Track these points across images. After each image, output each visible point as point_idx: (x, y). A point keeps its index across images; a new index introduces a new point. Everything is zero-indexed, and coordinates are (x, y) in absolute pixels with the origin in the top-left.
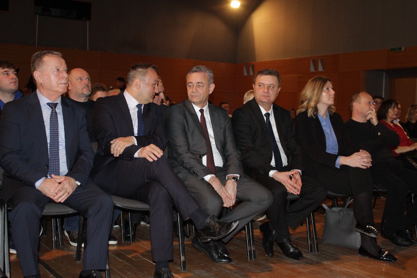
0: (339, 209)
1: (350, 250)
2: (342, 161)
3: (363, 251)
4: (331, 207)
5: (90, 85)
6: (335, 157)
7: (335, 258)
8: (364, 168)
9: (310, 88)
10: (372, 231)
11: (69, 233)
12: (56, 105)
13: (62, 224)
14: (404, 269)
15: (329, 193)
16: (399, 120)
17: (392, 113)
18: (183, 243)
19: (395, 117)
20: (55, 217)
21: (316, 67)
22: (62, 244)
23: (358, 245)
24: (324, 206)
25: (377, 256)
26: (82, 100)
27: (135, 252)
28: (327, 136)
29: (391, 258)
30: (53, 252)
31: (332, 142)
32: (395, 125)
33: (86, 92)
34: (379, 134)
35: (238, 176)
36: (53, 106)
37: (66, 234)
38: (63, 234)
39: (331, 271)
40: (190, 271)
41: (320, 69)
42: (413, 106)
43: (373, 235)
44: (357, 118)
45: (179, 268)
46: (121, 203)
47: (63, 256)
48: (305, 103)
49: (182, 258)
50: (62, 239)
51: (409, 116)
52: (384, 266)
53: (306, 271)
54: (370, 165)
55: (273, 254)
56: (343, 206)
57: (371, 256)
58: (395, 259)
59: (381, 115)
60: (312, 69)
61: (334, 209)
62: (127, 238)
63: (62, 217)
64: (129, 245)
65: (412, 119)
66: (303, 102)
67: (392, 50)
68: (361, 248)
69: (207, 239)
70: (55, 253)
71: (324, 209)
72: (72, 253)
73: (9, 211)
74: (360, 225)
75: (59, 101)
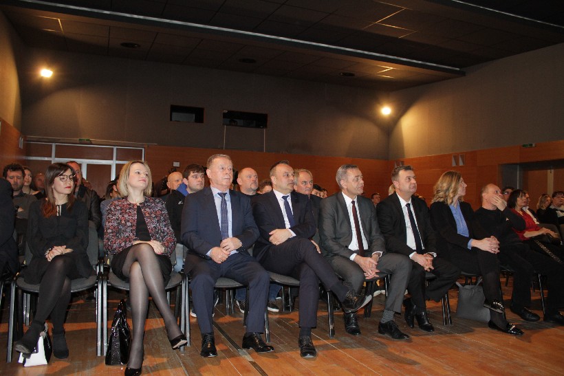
0: (471, 286)
1: (481, 324)
2: (473, 243)
3: (492, 325)
4: (463, 285)
5: (257, 181)
6: (468, 240)
7: (467, 330)
8: (492, 252)
9: (447, 181)
10: (499, 307)
11: (240, 302)
12: (225, 194)
13: (234, 294)
14: (530, 342)
15: (463, 273)
16: (528, 207)
17: (520, 201)
18: (332, 313)
19: (523, 204)
20: (229, 289)
21: (457, 163)
22: (235, 312)
23: (488, 319)
24: (458, 283)
25: (505, 329)
26: (251, 194)
27: (293, 320)
28: (457, 223)
29: (518, 331)
30: (226, 317)
31: (462, 227)
32: (524, 213)
33: (254, 187)
34: (507, 219)
35: (381, 252)
36: (222, 195)
37: (238, 303)
38: (235, 302)
39: (461, 341)
40: (337, 338)
41: (461, 164)
42: (544, 195)
43: (499, 311)
44: (486, 206)
45: (328, 335)
46: (278, 279)
47: (234, 322)
48: (441, 194)
49: (331, 327)
50: (234, 306)
51: (540, 203)
52: (512, 339)
53: (438, 341)
54: (497, 251)
55: (413, 326)
56: (475, 284)
57: (499, 329)
58: (522, 333)
59: (511, 203)
60: (454, 164)
61: (467, 287)
62: (287, 308)
63: (234, 289)
64: (287, 314)
65: (542, 206)
66: (438, 192)
67: (524, 146)
68: (490, 322)
69: (348, 311)
70: (227, 319)
71: (458, 287)
72: (240, 319)
73: (189, 283)
74: (488, 302)
75: (228, 191)
